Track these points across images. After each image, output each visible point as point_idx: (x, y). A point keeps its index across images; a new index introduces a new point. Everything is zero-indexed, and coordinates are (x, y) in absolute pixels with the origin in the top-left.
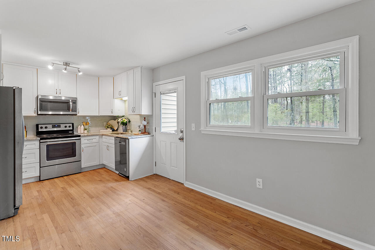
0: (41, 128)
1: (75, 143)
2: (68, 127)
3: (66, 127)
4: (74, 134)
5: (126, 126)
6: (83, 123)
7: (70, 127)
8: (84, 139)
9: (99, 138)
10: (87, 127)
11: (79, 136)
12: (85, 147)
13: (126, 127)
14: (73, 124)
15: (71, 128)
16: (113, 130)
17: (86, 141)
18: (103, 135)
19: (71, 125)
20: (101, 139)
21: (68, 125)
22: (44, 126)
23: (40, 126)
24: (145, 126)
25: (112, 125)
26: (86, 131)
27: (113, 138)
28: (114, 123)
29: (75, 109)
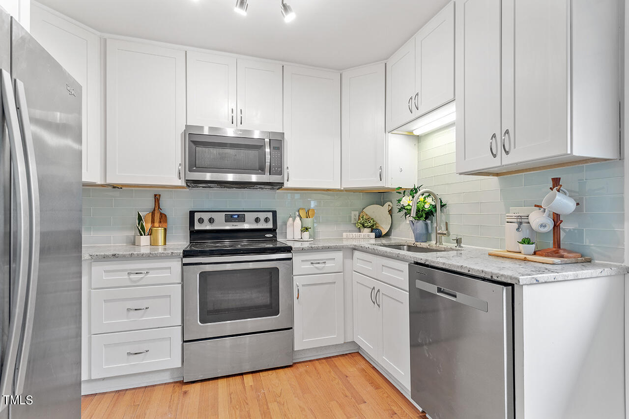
0: (201, 221)
1: (276, 270)
2: (262, 219)
3: (257, 220)
4: (276, 240)
5: (429, 222)
6: (299, 211)
7: (266, 220)
8: (302, 261)
9: (344, 258)
10: (308, 222)
11: (288, 249)
12: (303, 285)
13: (427, 225)
14: (274, 213)
15: (270, 225)
16: (379, 236)
17: (308, 266)
18: (354, 249)
19: (270, 215)
20: (348, 262)
21: (263, 216)
22: (206, 216)
23: (197, 216)
24: (557, 219)
25: (375, 219)
26: (306, 235)
27: (405, 267)
28: (379, 214)
29: (278, 168)
